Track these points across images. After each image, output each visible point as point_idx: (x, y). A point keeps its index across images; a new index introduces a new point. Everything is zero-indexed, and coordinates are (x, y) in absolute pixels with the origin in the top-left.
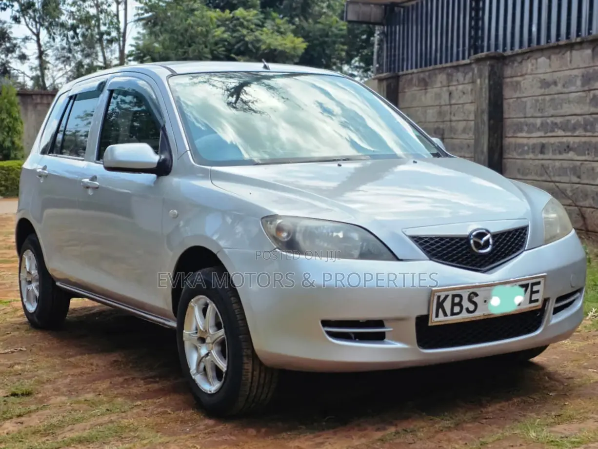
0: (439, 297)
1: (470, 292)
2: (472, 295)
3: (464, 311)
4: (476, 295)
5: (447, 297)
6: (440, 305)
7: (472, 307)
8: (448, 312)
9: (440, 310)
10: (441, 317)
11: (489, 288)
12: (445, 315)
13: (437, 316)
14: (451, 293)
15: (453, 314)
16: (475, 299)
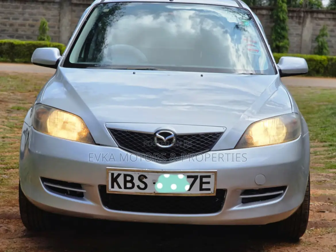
0: (113, 174)
1: (139, 175)
2: (142, 177)
3: (136, 187)
4: (146, 178)
5: (119, 175)
6: (114, 180)
7: (142, 186)
8: (122, 185)
9: (115, 184)
10: (116, 189)
11: (156, 174)
12: (120, 187)
13: (113, 187)
14: (123, 173)
15: (126, 187)
16: (144, 180)
